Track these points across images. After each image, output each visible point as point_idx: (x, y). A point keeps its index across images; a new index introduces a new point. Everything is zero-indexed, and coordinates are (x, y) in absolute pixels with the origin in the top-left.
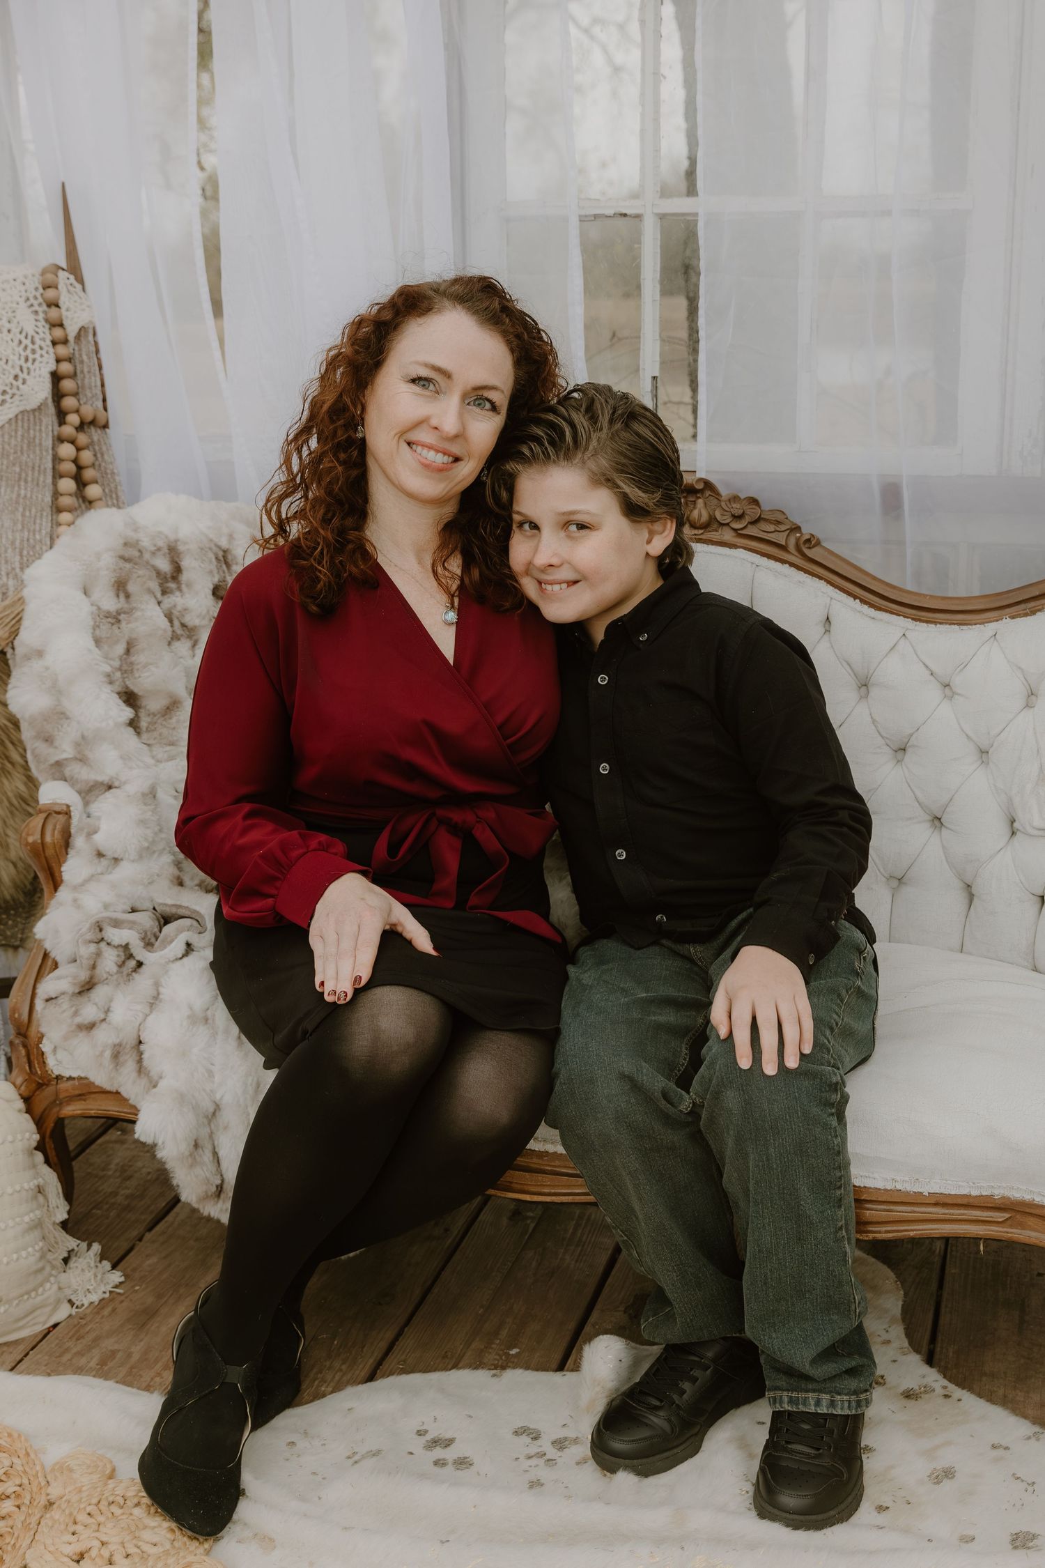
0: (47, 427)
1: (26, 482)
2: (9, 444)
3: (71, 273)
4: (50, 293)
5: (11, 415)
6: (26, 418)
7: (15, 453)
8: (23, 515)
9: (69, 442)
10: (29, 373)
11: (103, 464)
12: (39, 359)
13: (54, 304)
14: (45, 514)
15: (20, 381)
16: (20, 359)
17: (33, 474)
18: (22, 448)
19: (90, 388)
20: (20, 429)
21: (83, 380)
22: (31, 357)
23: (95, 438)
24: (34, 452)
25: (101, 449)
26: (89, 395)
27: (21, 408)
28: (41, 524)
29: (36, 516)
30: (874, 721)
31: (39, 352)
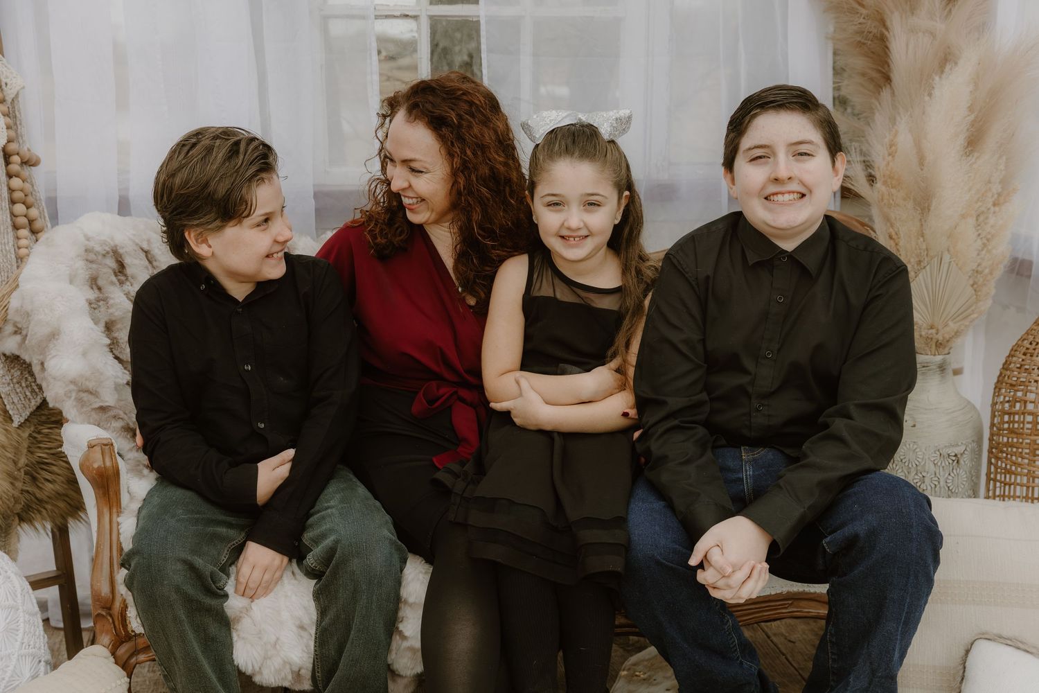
9: (16, 176)
11: (35, 193)
14: (9, 231)
19: (22, 136)
23: (31, 173)
25: (33, 181)
28: (8, 239)
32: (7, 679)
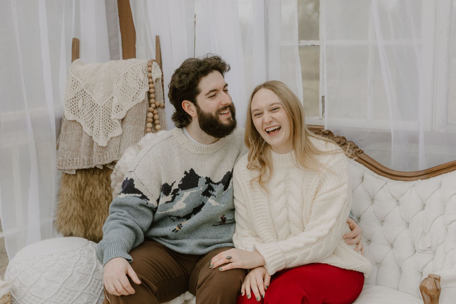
0: (145, 108)
1: (137, 124)
2: (134, 113)
3: (157, 62)
4: (150, 69)
5: (135, 104)
6: (139, 105)
7: (135, 115)
8: (135, 133)
9: (151, 112)
10: (140, 92)
11: (162, 119)
12: (143, 88)
13: (150, 72)
14: (142, 133)
15: (138, 94)
16: (138, 88)
17: (139, 122)
18: (137, 114)
19: (159, 96)
20: (137, 108)
21: (157, 94)
22: (141, 87)
23: (160, 111)
24: (140, 115)
25: (161, 114)
26: (159, 98)
27: (138, 102)
28: (141, 136)
29: (139, 134)
30: (374, 211)
31: (144, 86)
32: (74, 299)
